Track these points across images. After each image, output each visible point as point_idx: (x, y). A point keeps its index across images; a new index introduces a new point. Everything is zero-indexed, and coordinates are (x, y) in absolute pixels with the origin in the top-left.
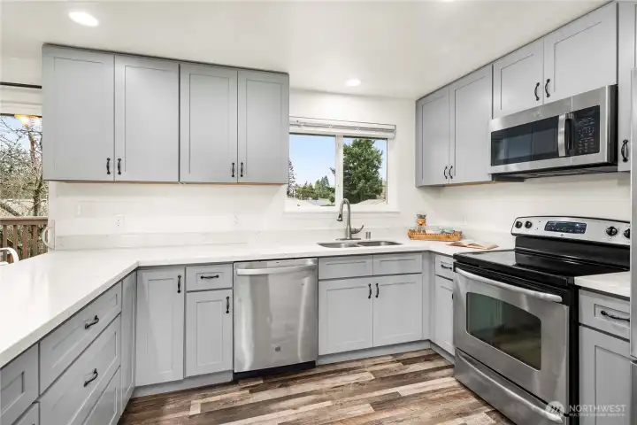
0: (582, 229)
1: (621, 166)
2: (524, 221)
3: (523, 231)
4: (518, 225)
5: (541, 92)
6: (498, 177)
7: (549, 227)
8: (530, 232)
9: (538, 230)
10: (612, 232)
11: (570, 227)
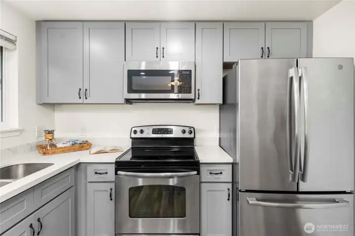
0: (171, 132)
1: (197, 101)
2: (138, 130)
3: (139, 135)
4: (135, 132)
5: (159, 53)
6: (128, 101)
7: (154, 132)
8: (144, 135)
9: (149, 134)
11: (167, 130)
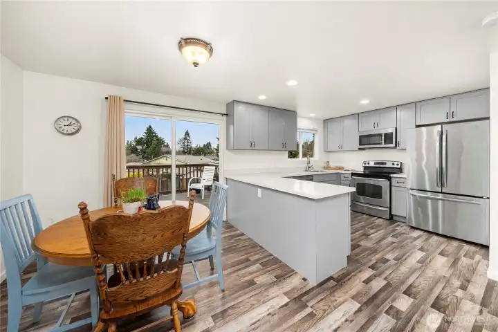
0: (385, 164)
1: (398, 148)
2: (367, 162)
3: (367, 165)
4: (365, 164)
5: (376, 126)
6: (360, 149)
7: (375, 164)
8: (370, 165)
9: (372, 164)
10: (393, 164)
11: (383, 163)
